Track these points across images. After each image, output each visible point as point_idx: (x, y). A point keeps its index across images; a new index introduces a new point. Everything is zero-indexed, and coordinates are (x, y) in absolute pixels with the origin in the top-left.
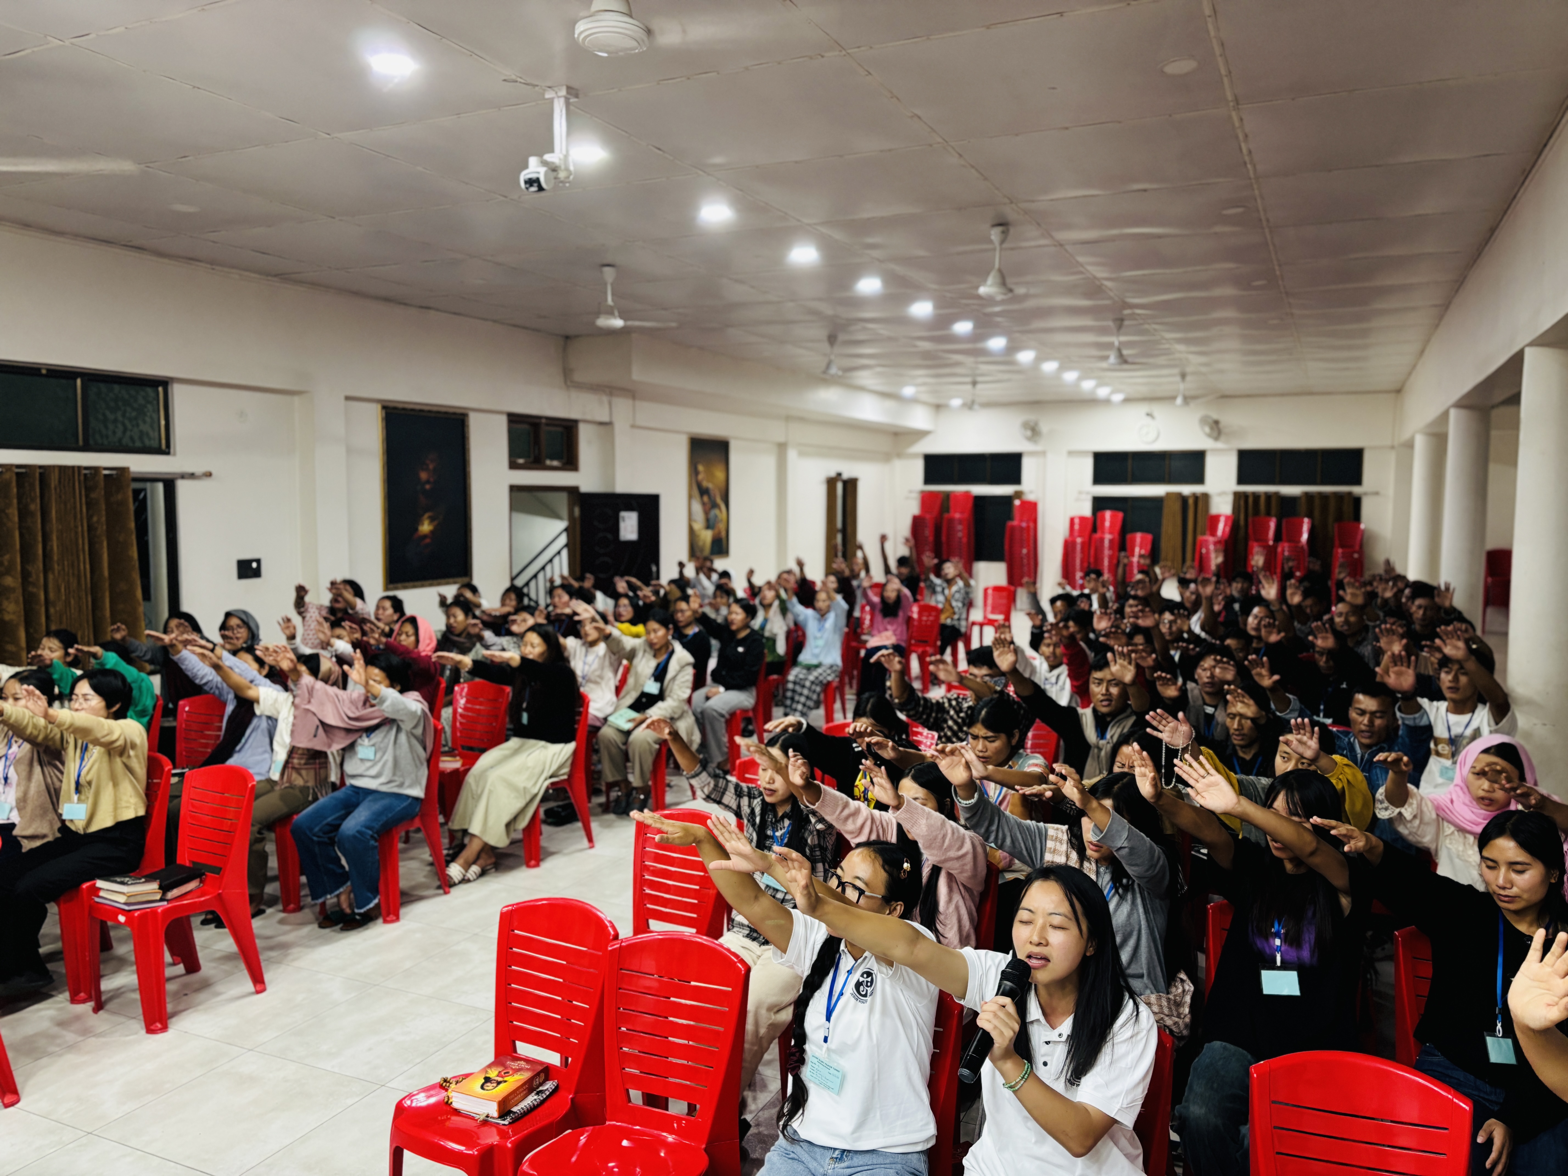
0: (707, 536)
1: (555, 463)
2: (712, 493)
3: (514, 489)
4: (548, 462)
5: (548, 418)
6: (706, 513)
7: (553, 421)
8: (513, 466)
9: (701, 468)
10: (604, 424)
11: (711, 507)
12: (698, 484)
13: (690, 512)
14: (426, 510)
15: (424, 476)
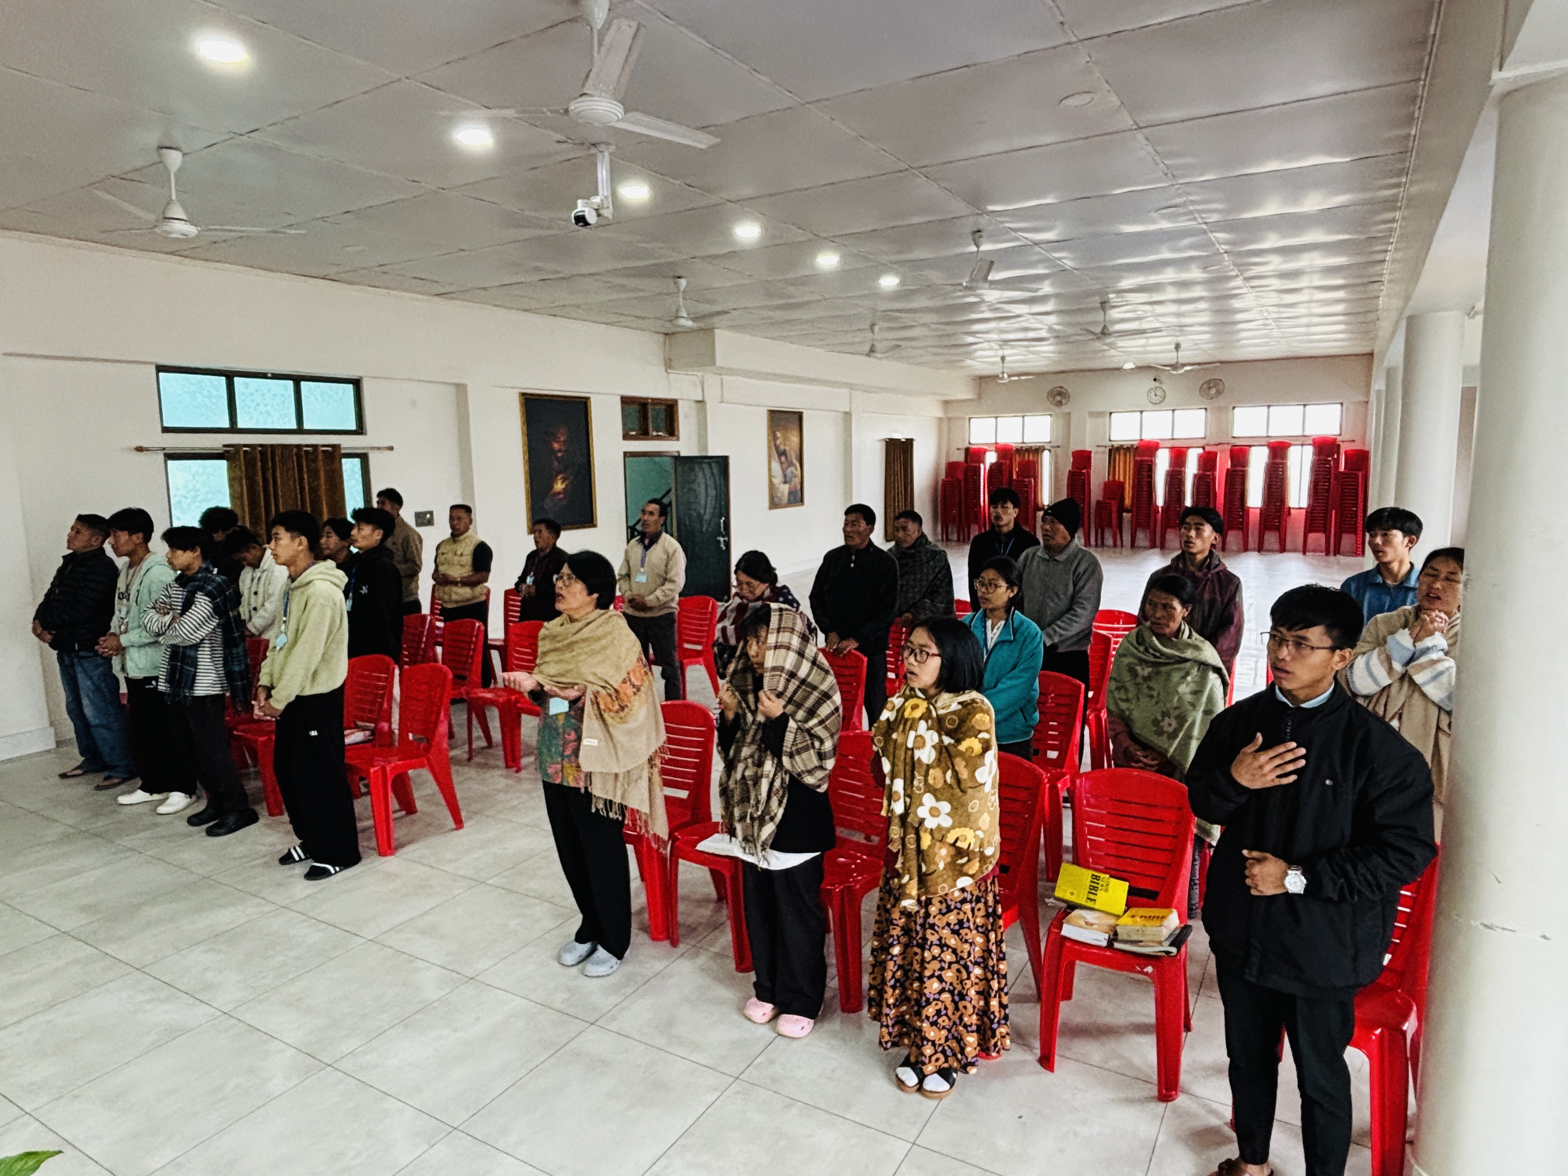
0: (785, 489)
1: (661, 433)
2: (788, 455)
3: (626, 454)
4: (654, 433)
5: (653, 399)
6: (784, 470)
7: (657, 402)
8: (626, 437)
9: (779, 434)
10: (698, 402)
11: (788, 466)
12: (777, 447)
13: (770, 470)
14: (559, 473)
15: (556, 446)
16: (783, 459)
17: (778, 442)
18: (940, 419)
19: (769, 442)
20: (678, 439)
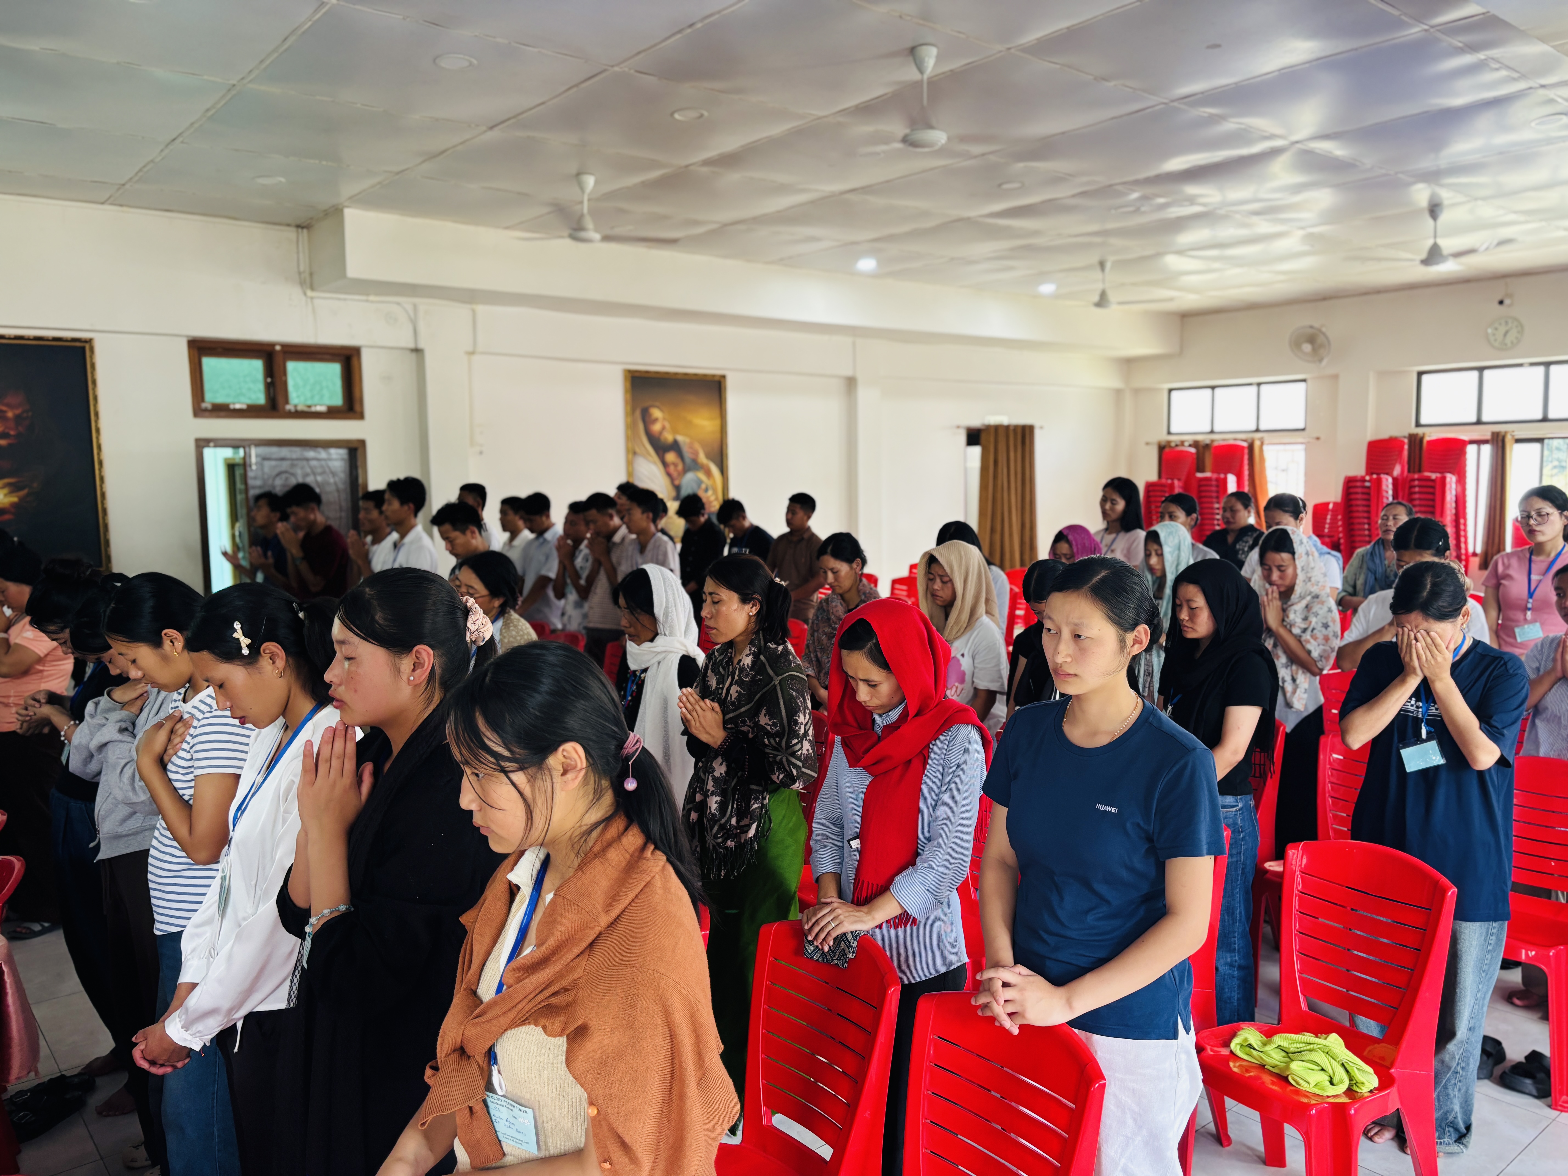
2: (686, 449)
5: (284, 346)
7: (310, 347)
8: (208, 412)
9: (656, 413)
12: (652, 436)
13: (631, 475)
16: (671, 457)
17: (656, 427)
19: (630, 427)
20: (362, 418)
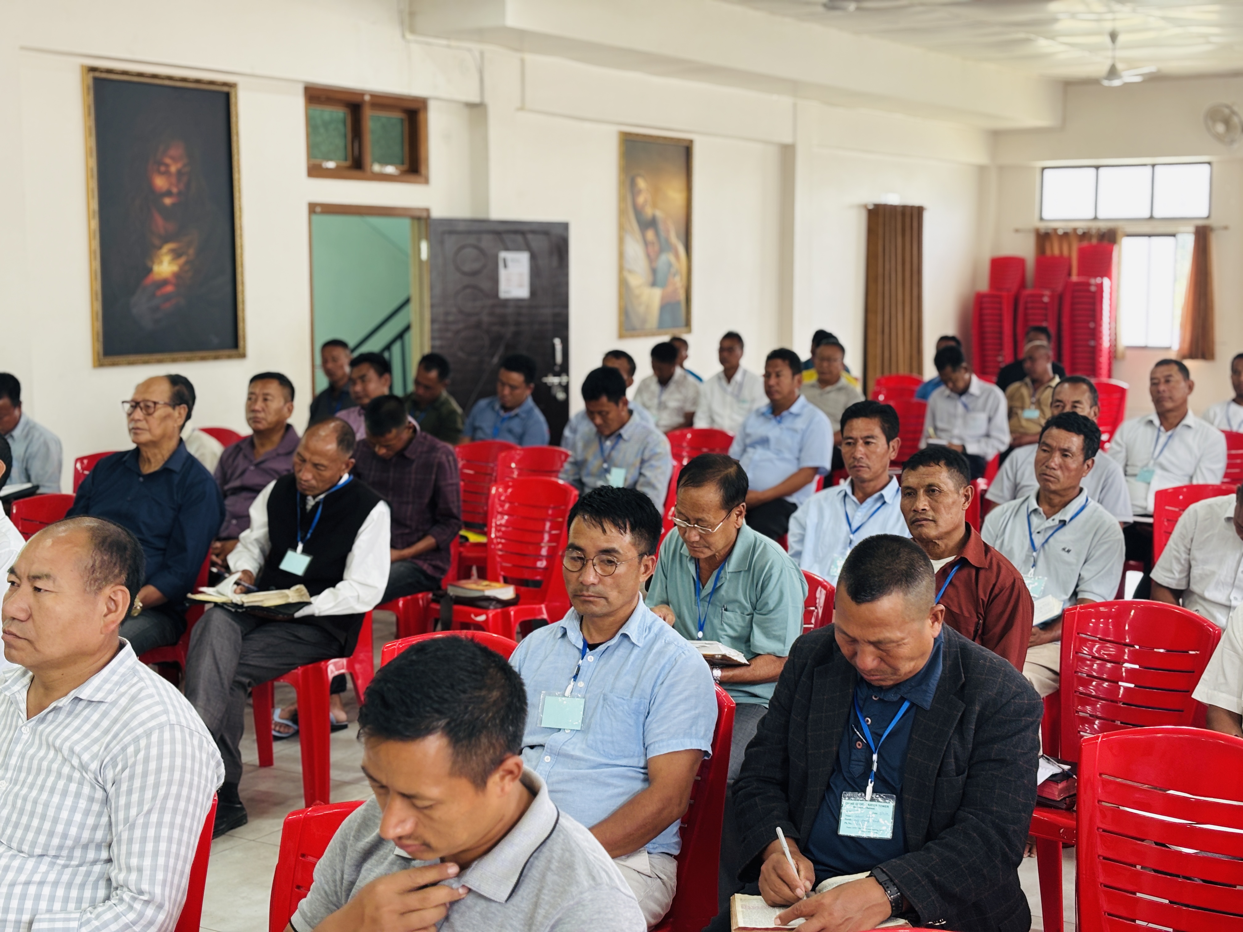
0: (652, 297)
1: (390, 169)
2: (661, 227)
3: (313, 208)
4: (377, 168)
5: (374, 96)
6: (651, 259)
7: (384, 101)
9: (642, 183)
10: (471, 106)
11: (661, 251)
12: (638, 212)
13: (621, 255)
14: (166, 240)
15: (160, 182)
16: (650, 234)
18: (982, 170)
20: (426, 181)
